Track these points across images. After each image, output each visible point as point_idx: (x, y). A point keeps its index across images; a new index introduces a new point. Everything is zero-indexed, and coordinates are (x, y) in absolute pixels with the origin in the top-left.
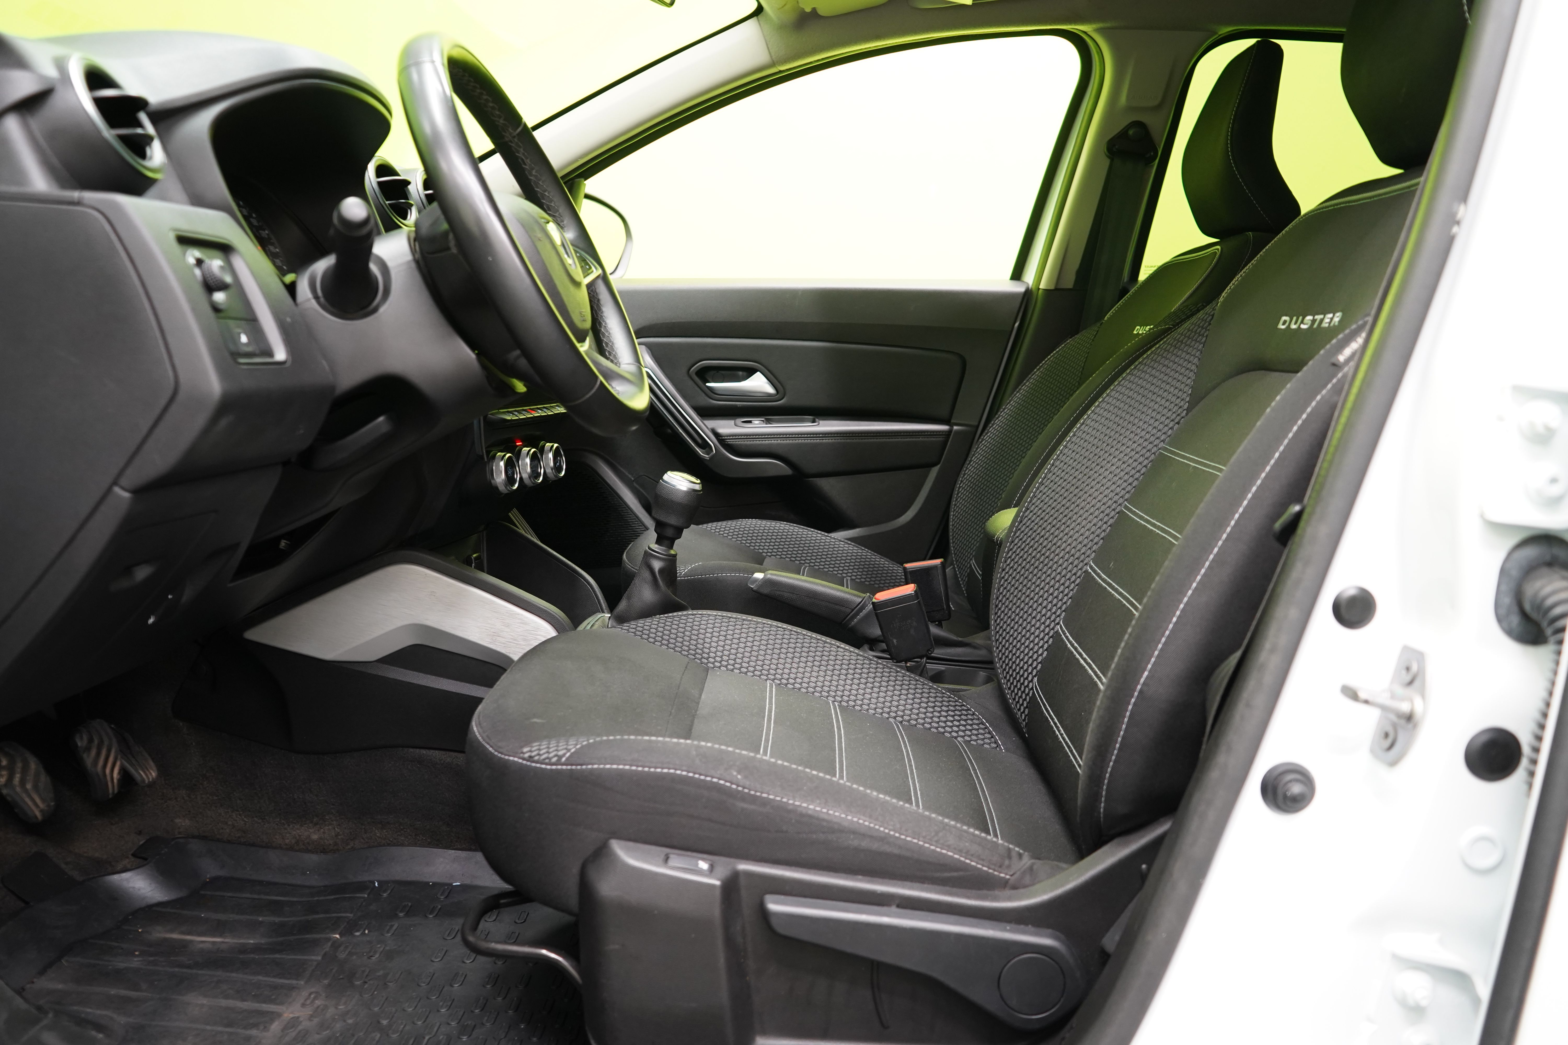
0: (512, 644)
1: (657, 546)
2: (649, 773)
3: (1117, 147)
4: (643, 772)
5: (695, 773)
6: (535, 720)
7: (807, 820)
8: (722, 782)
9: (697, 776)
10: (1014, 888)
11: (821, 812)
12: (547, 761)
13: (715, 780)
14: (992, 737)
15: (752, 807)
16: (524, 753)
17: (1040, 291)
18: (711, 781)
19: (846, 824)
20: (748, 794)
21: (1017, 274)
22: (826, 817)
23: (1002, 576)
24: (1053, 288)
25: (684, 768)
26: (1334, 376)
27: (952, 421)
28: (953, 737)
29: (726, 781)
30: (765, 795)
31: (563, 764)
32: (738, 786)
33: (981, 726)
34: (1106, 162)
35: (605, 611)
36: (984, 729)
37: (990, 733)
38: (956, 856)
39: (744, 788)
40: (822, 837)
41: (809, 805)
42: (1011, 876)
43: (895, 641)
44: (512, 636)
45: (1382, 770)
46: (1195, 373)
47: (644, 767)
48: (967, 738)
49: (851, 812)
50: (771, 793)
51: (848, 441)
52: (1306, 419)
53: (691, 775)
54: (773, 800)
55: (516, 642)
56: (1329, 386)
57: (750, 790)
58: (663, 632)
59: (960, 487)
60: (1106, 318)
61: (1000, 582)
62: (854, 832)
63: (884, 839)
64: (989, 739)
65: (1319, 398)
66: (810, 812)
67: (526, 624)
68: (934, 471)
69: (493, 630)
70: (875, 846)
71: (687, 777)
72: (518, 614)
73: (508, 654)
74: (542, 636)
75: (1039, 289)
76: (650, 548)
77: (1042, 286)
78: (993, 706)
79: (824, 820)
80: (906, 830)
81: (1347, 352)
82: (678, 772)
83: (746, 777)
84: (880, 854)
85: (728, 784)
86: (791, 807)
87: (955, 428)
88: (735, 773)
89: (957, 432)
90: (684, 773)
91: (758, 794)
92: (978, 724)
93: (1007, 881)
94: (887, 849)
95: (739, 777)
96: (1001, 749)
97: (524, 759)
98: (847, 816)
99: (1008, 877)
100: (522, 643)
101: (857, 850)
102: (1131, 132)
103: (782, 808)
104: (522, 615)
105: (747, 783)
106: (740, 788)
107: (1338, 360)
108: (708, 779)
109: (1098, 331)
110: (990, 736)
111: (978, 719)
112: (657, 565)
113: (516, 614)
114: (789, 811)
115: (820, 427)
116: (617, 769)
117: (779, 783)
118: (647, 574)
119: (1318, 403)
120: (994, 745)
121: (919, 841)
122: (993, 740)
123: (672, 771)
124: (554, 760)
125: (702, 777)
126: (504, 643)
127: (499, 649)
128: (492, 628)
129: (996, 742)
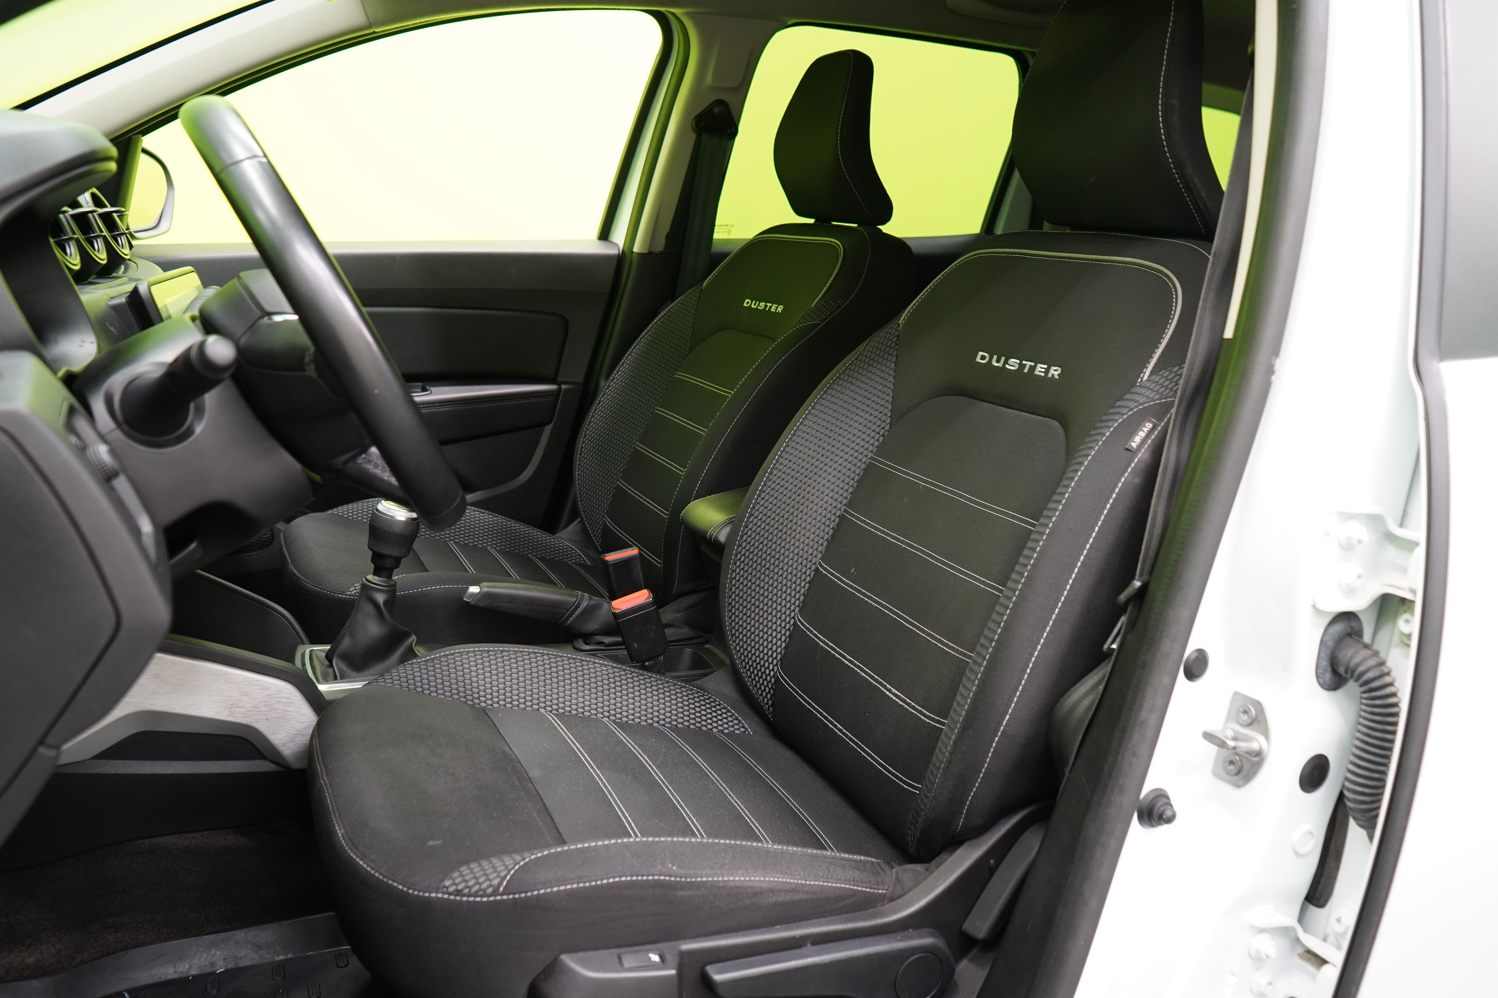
0: (253, 712)
1: (376, 578)
2: (597, 886)
3: (703, 123)
4: (590, 886)
5: (638, 876)
6: (431, 843)
7: (735, 892)
8: (662, 878)
9: (640, 878)
10: (892, 900)
11: (745, 880)
12: (481, 893)
13: (656, 878)
14: (739, 723)
15: (689, 893)
16: (447, 888)
17: (634, 255)
18: (653, 880)
19: (765, 886)
20: (686, 882)
21: (605, 234)
22: (750, 884)
23: (733, 576)
24: (646, 251)
25: (628, 874)
26: (1132, 461)
27: (559, 379)
28: (709, 729)
29: (665, 876)
30: (699, 879)
31: (502, 894)
32: (676, 877)
33: (729, 714)
34: (692, 137)
35: (306, 642)
36: (731, 716)
37: (736, 719)
38: (847, 886)
39: (681, 877)
40: (747, 902)
41: (734, 877)
42: (887, 890)
43: (635, 645)
44: (252, 704)
45: (1228, 790)
46: (892, 390)
47: (590, 882)
48: (720, 728)
49: (767, 873)
50: (704, 875)
51: (465, 407)
52: (1116, 498)
53: (634, 878)
54: (707, 882)
55: (258, 710)
56: (1130, 469)
57: (686, 878)
58: (428, 679)
59: (582, 448)
60: (704, 285)
61: (731, 583)
62: (772, 891)
63: (795, 889)
64: (737, 724)
65: (1123, 479)
66: (737, 884)
67: (266, 688)
68: (548, 430)
69: (230, 702)
70: (789, 897)
71: (632, 881)
72: (257, 681)
73: (249, 724)
74: (284, 698)
75: (633, 252)
76: (367, 580)
77: (636, 249)
78: (730, 690)
79: (748, 887)
80: (809, 876)
81: (1138, 439)
82: (623, 879)
83: (679, 867)
84: (792, 903)
85: (667, 878)
86: (721, 884)
87: (563, 387)
88: (670, 866)
89: (566, 391)
90: (629, 878)
91: (693, 880)
92: (725, 713)
93: (884, 895)
94: (798, 897)
95: (674, 868)
96: (749, 733)
97: (450, 894)
98: (765, 878)
99: (884, 892)
100: (264, 709)
101: (775, 904)
102: (716, 110)
103: (714, 887)
104: (261, 680)
105: (682, 872)
106: (678, 879)
107: (1132, 446)
108: (650, 878)
109: (700, 297)
110: (737, 722)
111: (724, 708)
112: (380, 598)
113: (254, 681)
114: (720, 888)
115: (434, 395)
116: (565, 890)
117: (706, 864)
118: (370, 609)
119: (1123, 483)
120: (742, 730)
121: (819, 882)
122: (740, 724)
123: (617, 879)
124: (490, 890)
125: (645, 878)
126: (244, 714)
127: (238, 720)
128: (229, 700)
129: (743, 727)
